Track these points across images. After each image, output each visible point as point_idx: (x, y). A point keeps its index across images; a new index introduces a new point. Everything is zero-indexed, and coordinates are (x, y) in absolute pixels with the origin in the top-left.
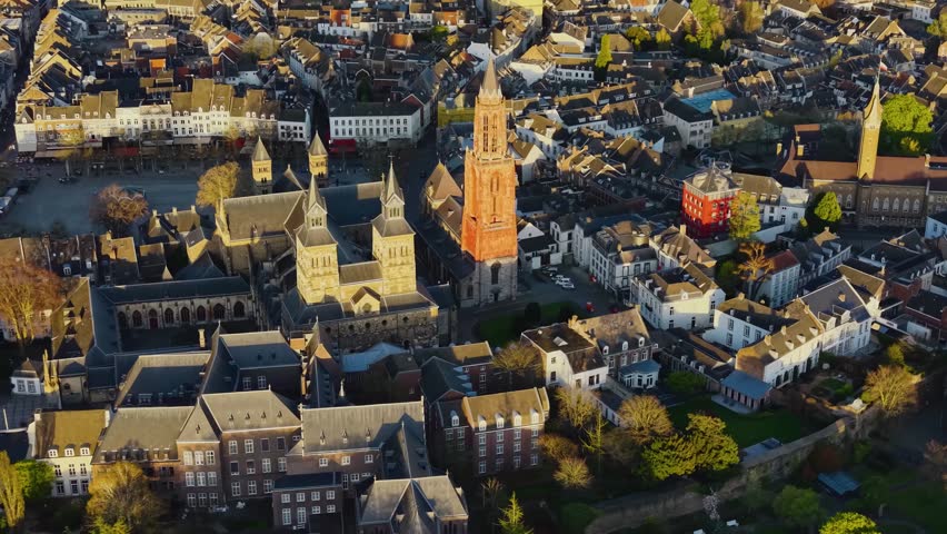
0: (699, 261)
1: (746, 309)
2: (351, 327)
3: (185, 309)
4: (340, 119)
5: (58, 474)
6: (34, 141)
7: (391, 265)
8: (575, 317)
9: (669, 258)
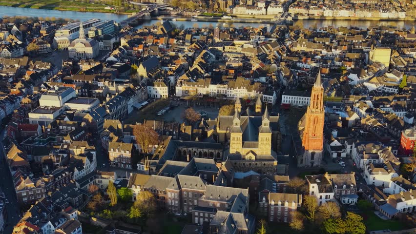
0: (393, 162)
1: (401, 181)
2: (244, 164)
3: (200, 152)
4: (286, 96)
5: (135, 194)
6: (181, 93)
7: (262, 144)
8: (327, 173)
9: (382, 159)
